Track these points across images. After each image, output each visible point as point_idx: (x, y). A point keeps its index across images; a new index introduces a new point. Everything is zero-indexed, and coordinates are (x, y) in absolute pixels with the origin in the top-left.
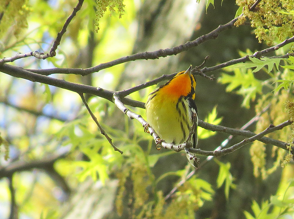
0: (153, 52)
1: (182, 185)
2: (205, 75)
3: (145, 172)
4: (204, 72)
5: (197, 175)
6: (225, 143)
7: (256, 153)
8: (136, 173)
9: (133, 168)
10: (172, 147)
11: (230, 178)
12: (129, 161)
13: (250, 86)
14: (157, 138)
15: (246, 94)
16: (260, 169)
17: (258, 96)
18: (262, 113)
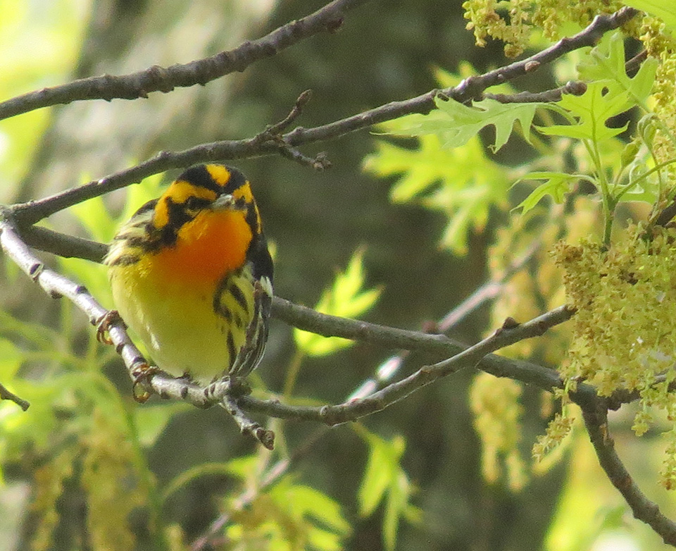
0: (129, 74)
1: (248, 507)
2: (297, 154)
3: (126, 463)
4: (295, 142)
5: (298, 474)
6: (387, 369)
7: (490, 406)
8: (95, 467)
9: (85, 450)
10: (185, 393)
11: (403, 486)
12: (73, 426)
13: (471, 182)
14: (138, 364)
15: (456, 209)
16: (501, 457)
17: (497, 217)
18: (511, 273)
